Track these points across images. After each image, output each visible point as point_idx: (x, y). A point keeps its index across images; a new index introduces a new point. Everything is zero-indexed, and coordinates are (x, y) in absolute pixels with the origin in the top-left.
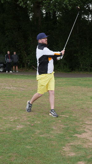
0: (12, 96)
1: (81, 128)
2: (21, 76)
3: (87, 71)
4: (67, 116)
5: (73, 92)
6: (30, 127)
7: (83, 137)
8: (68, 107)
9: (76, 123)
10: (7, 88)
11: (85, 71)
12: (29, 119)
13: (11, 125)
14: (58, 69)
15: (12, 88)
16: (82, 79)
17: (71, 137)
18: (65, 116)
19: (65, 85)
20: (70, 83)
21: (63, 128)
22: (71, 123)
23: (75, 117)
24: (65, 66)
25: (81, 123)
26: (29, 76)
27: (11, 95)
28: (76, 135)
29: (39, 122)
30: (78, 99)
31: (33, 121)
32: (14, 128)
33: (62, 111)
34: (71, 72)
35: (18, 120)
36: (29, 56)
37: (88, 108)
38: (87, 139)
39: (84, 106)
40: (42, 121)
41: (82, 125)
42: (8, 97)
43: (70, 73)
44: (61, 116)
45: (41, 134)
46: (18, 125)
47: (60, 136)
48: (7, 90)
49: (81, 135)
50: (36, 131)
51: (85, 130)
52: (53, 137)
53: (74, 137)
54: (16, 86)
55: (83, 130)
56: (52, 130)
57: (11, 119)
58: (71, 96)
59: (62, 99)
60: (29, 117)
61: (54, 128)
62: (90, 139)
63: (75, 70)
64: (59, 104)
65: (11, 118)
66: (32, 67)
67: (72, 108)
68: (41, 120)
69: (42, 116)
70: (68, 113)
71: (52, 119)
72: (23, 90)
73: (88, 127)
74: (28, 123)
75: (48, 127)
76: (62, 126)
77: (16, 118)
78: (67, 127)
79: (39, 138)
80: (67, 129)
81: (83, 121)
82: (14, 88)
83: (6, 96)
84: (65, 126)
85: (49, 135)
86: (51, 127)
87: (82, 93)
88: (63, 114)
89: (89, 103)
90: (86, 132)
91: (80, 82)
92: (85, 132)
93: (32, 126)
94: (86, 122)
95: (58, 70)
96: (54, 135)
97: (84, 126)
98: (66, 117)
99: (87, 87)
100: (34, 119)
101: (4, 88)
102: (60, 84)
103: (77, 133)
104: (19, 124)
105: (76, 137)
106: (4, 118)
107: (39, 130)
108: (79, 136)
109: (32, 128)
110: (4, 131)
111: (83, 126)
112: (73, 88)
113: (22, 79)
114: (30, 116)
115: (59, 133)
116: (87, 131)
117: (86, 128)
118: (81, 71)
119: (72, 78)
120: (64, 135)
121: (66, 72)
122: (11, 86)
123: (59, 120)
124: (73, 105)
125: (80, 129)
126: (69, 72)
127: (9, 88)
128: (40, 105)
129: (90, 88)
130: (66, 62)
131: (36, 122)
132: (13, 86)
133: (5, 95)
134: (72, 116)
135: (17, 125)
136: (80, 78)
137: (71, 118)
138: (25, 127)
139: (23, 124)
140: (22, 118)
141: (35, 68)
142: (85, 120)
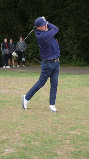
0: (3, 103)
4: (79, 134)
6: (24, 151)
8: (81, 119)
12: (23, 138)
14: (69, 62)
18: (76, 133)
19: (77, 85)
20: (84, 82)
21: (72, 153)
24: (79, 59)
26: (29, 73)
29: (37, 143)
31: (29, 142)
33: (71, 126)
35: (7, 139)
36: (30, 44)
40: (42, 141)
43: (86, 67)
44: (69, 133)
46: (7, 148)
50: (32, 157)
58: (84, 102)
59: (72, 107)
60: (23, 135)
61: (59, 152)
64: (67, 114)
66: (34, 59)
67: (86, 121)
68: (41, 139)
69: (42, 134)
70: (79, 128)
71: (56, 138)
72: (19, 93)
74: (22, 145)
75: (49, 151)
76: (70, 149)
77: (4, 138)
78: (77, 150)
82: (7, 90)
84: (74, 149)
86: (55, 151)
88: (73, 130)
93: (26, 150)
95: (69, 64)
98: (77, 135)
100: (30, 138)
102: (71, 84)
104: (8, 146)
107: (37, 155)
109: (27, 152)
113: (19, 78)
114: (25, 133)
119: (87, 75)
121: (80, 66)
123: (66, 139)
124: (87, 116)
126: (85, 66)
128: (41, 117)
130: (80, 52)
131: (32, 143)
134: (85, 133)
135: (5, 148)
137: (84, 135)
138: (17, 151)
139: (14, 147)
140: (14, 137)
141: (38, 62)
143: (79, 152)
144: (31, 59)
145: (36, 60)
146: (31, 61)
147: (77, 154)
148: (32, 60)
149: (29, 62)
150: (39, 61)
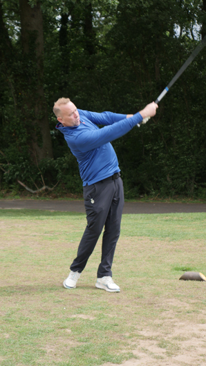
1: (123, 347)
3: (186, 195)
4: (91, 319)
8: (100, 294)
11: (179, 194)
18: (86, 318)
21: (73, 349)
23: (113, 319)
25: (127, 335)
29: (7, 336)
30: (132, 272)
33: (79, 305)
34: (135, 197)
37: (157, 294)
39: (147, 290)
40: (15, 331)
41: (129, 341)
43: (135, 201)
44: (73, 317)
51: (135, 352)
55: (129, 353)
56: (42, 353)
61: (48, 349)
63: (148, 193)
67: (109, 297)
68: (15, 329)
69: (17, 320)
70: (94, 310)
71: (46, 326)
73: (143, 344)
76: (71, 343)
78: (84, 345)
80: (85, 351)
81: (133, 329)
84: (79, 344)
86: (41, 346)
87: (149, 255)
88: (81, 313)
90: (136, 358)
92: (132, 357)
94: (144, 333)
97: (134, 343)
98: (88, 320)
99: (167, 238)
103: (109, 361)
111: (132, 341)
112: (128, 242)
115: (59, 361)
116: (141, 354)
117: (139, 346)
118: (168, 194)
123: (65, 328)
125: (121, 349)
126: (132, 198)
129: (177, 242)
134: (104, 317)
137: (102, 321)
141: (27, 188)
142: (139, 327)
143: (88, 348)
144: (10, 182)
145: (22, 184)
146: (11, 188)
147: (83, 351)
148: (12, 186)
149: (6, 190)
150: (29, 187)
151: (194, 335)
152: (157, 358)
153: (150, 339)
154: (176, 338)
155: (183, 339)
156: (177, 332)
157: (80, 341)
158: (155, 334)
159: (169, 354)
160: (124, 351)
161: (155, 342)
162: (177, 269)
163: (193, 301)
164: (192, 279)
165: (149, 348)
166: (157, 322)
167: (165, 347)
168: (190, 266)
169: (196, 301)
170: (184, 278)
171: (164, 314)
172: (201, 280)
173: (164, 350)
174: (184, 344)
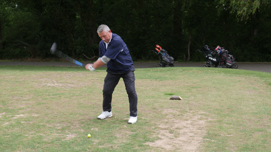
0: (58, 96)
1: (153, 134)
2: (68, 68)
5: (141, 88)
6: (85, 136)
7: (156, 146)
9: (146, 127)
10: (49, 84)
12: (83, 125)
13: (58, 134)
15: (56, 84)
16: (151, 69)
17: (141, 146)
21: (130, 135)
22: (140, 128)
23: (145, 120)
25: (153, 127)
26: (79, 68)
27: (56, 95)
28: (147, 143)
29: (97, 129)
30: (147, 96)
31: (89, 128)
32: (64, 138)
33: (127, 113)
34: (136, 61)
35: (68, 127)
37: (162, 107)
38: (162, 148)
39: (156, 105)
40: (100, 127)
41: (155, 131)
42: (52, 96)
44: (125, 119)
45: (100, 144)
46: (68, 134)
47: (126, 146)
48: (50, 88)
49: (154, 143)
50: (93, 140)
51: (159, 136)
52: (116, 147)
53: (145, 145)
54: (61, 81)
55: (157, 137)
56: (116, 138)
57: (58, 127)
60: (83, 123)
61: (118, 136)
62: (166, 148)
63: (141, 58)
65: (59, 125)
66: (83, 55)
67: (140, 109)
72: (72, 86)
73: (162, 132)
74: (83, 131)
75: (109, 135)
76: (128, 132)
77: (65, 125)
78: (135, 133)
79: (98, 149)
80: (135, 136)
81: (155, 125)
82: (60, 84)
83: (49, 95)
84: (133, 133)
85: (111, 145)
86: (114, 135)
87: (152, 88)
89: (163, 101)
90: (161, 139)
91: (149, 73)
92: (159, 139)
94: (161, 126)
96: (118, 145)
97: (158, 132)
99: (158, 80)
100: (89, 125)
101: (46, 85)
103: (148, 141)
105: (148, 146)
106: (48, 125)
107: (98, 139)
108: (151, 144)
110: (49, 143)
112: (141, 82)
113: (70, 72)
114: (84, 121)
115: (125, 141)
116: (162, 137)
117: (160, 133)
120: (132, 143)
122: (55, 82)
123: (123, 125)
127: (53, 85)
129: (163, 82)
131: (92, 129)
132: (57, 82)
133: (47, 94)
134: (140, 119)
135: (66, 134)
136: (149, 69)
137: (139, 121)
138: (79, 136)
139: (76, 133)
140: (74, 124)
141: (87, 57)
142: (158, 124)
143: (137, 135)
144: (79, 54)
145: (85, 55)
151: (185, 127)
152: (170, 139)
153: (165, 129)
154: (177, 129)
155: (180, 129)
156: (176, 126)
157: (132, 131)
158: (166, 127)
159: (176, 137)
160: (154, 136)
161: (168, 131)
162: (167, 94)
163: (179, 110)
164: (175, 99)
165: (165, 134)
166: (166, 121)
167: (173, 133)
168: (172, 93)
169: (180, 110)
170: (172, 99)
171: (167, 117)
172: (180, 99)
173: (173, 135)
174: (181, 131)
